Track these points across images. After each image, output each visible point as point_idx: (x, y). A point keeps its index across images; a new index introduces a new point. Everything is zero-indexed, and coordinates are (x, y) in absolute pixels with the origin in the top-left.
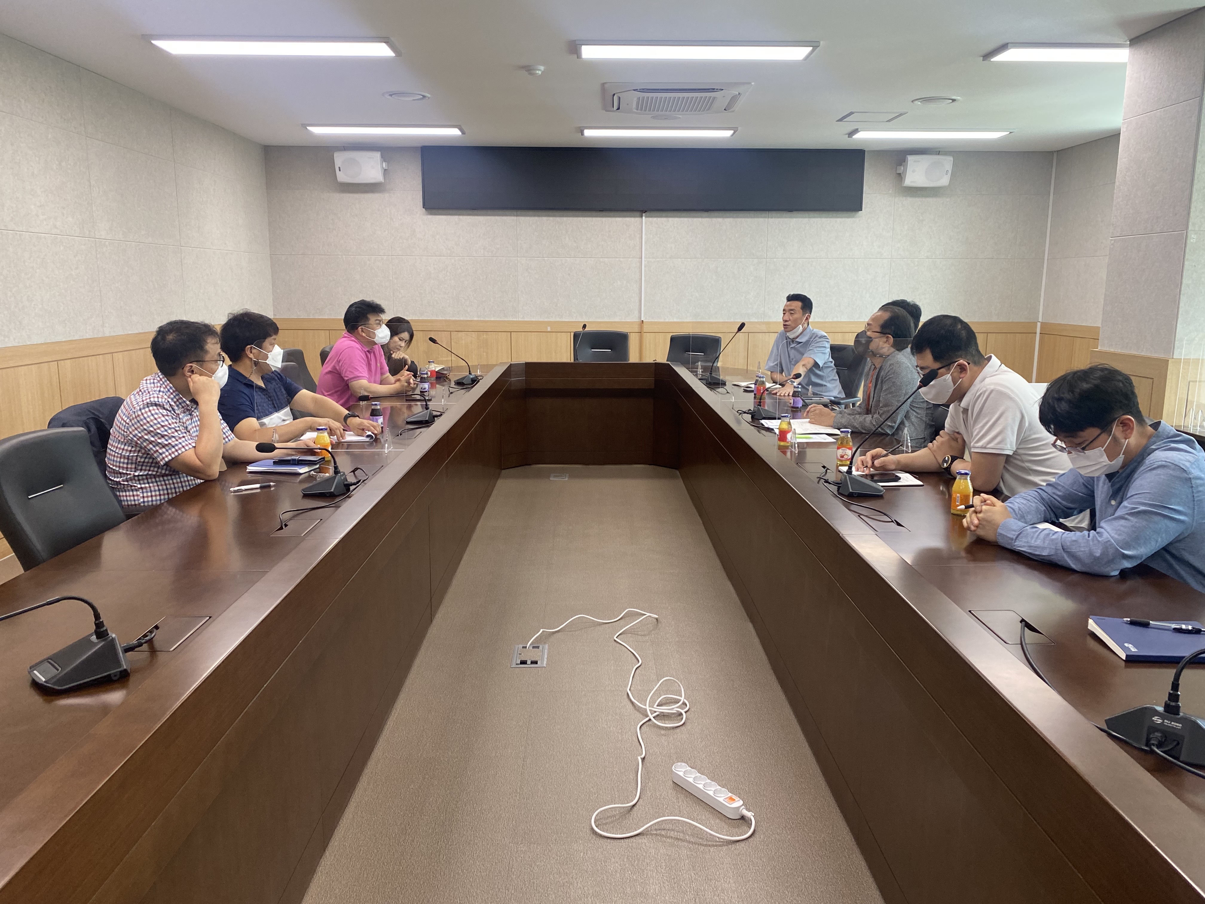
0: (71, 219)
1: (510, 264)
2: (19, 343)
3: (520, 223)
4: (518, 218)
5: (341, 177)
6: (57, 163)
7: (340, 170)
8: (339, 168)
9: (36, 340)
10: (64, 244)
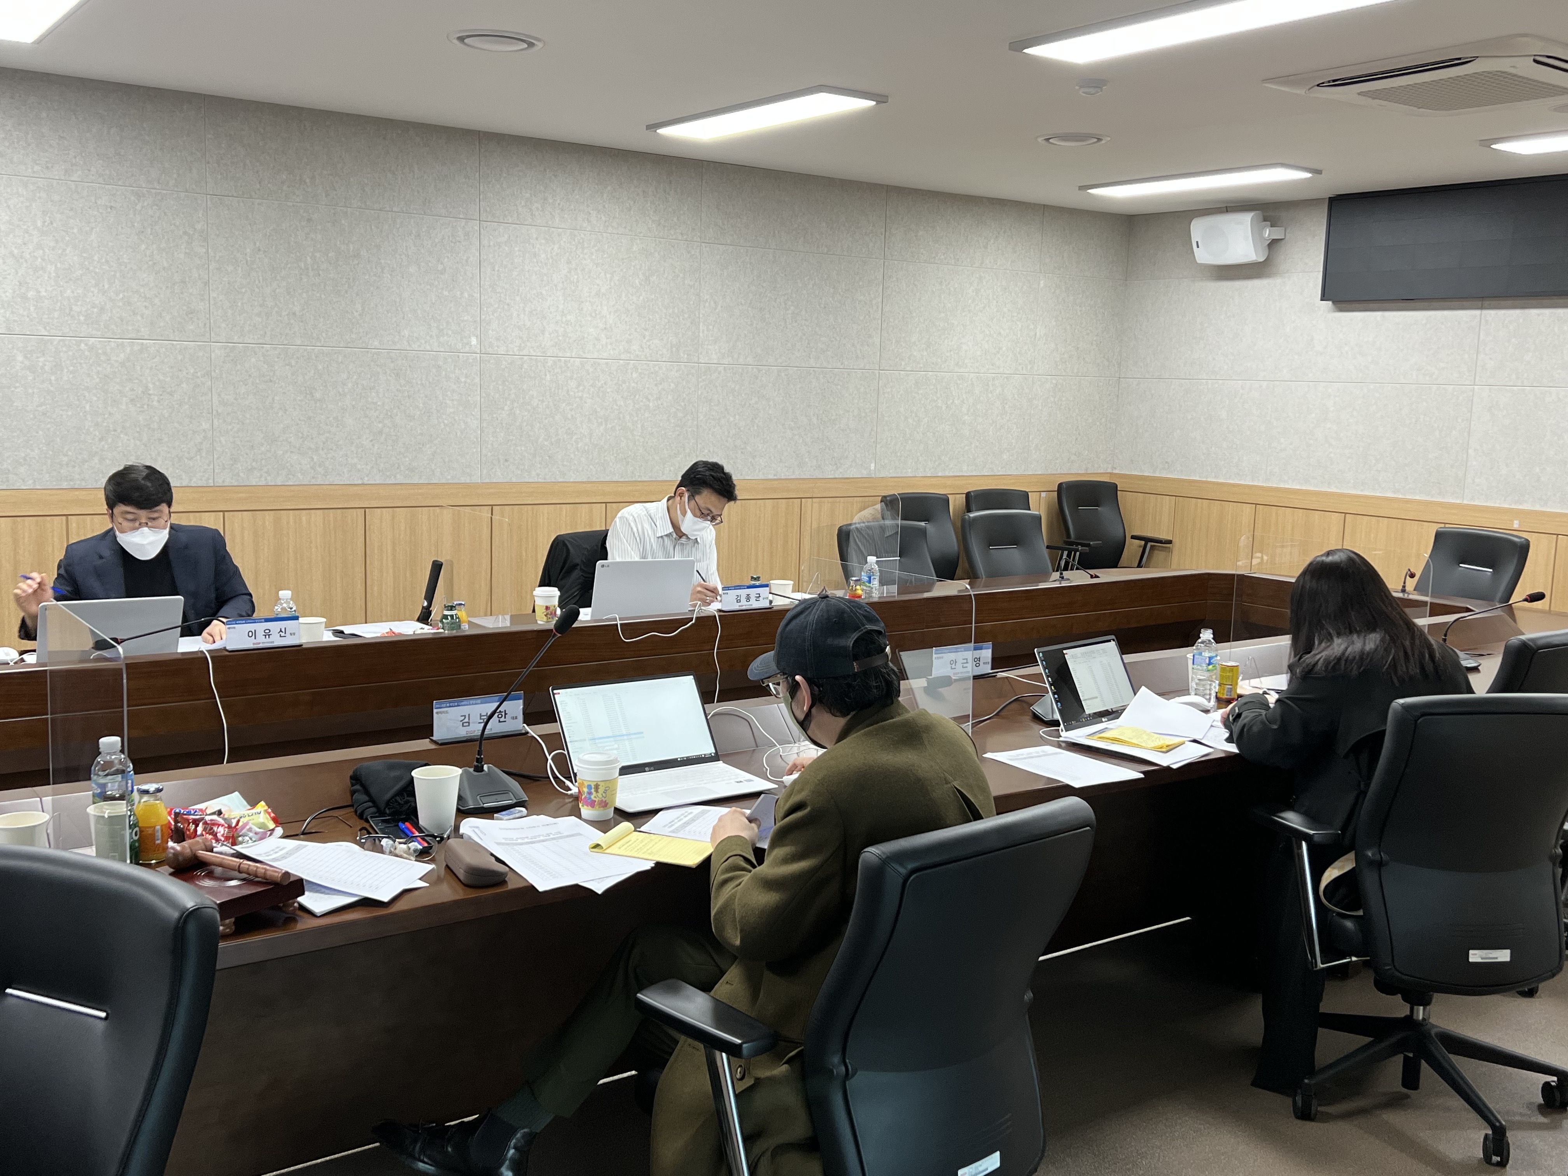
0: (656, 341)
1: (1461, 398)
2: (545, 479)
3: (1487, 321)
4: (1485, 312)
5: (1203, 256)
6: (641, 276)
7: (1198, 247)
8: (1197, 242)
9: (572, 477)
10: (640, 371)
